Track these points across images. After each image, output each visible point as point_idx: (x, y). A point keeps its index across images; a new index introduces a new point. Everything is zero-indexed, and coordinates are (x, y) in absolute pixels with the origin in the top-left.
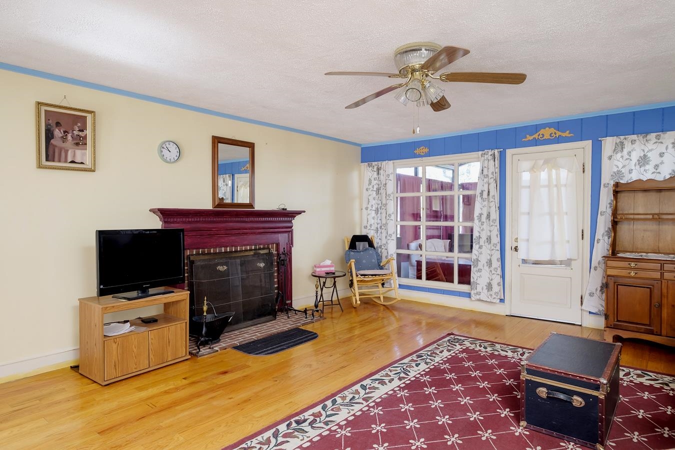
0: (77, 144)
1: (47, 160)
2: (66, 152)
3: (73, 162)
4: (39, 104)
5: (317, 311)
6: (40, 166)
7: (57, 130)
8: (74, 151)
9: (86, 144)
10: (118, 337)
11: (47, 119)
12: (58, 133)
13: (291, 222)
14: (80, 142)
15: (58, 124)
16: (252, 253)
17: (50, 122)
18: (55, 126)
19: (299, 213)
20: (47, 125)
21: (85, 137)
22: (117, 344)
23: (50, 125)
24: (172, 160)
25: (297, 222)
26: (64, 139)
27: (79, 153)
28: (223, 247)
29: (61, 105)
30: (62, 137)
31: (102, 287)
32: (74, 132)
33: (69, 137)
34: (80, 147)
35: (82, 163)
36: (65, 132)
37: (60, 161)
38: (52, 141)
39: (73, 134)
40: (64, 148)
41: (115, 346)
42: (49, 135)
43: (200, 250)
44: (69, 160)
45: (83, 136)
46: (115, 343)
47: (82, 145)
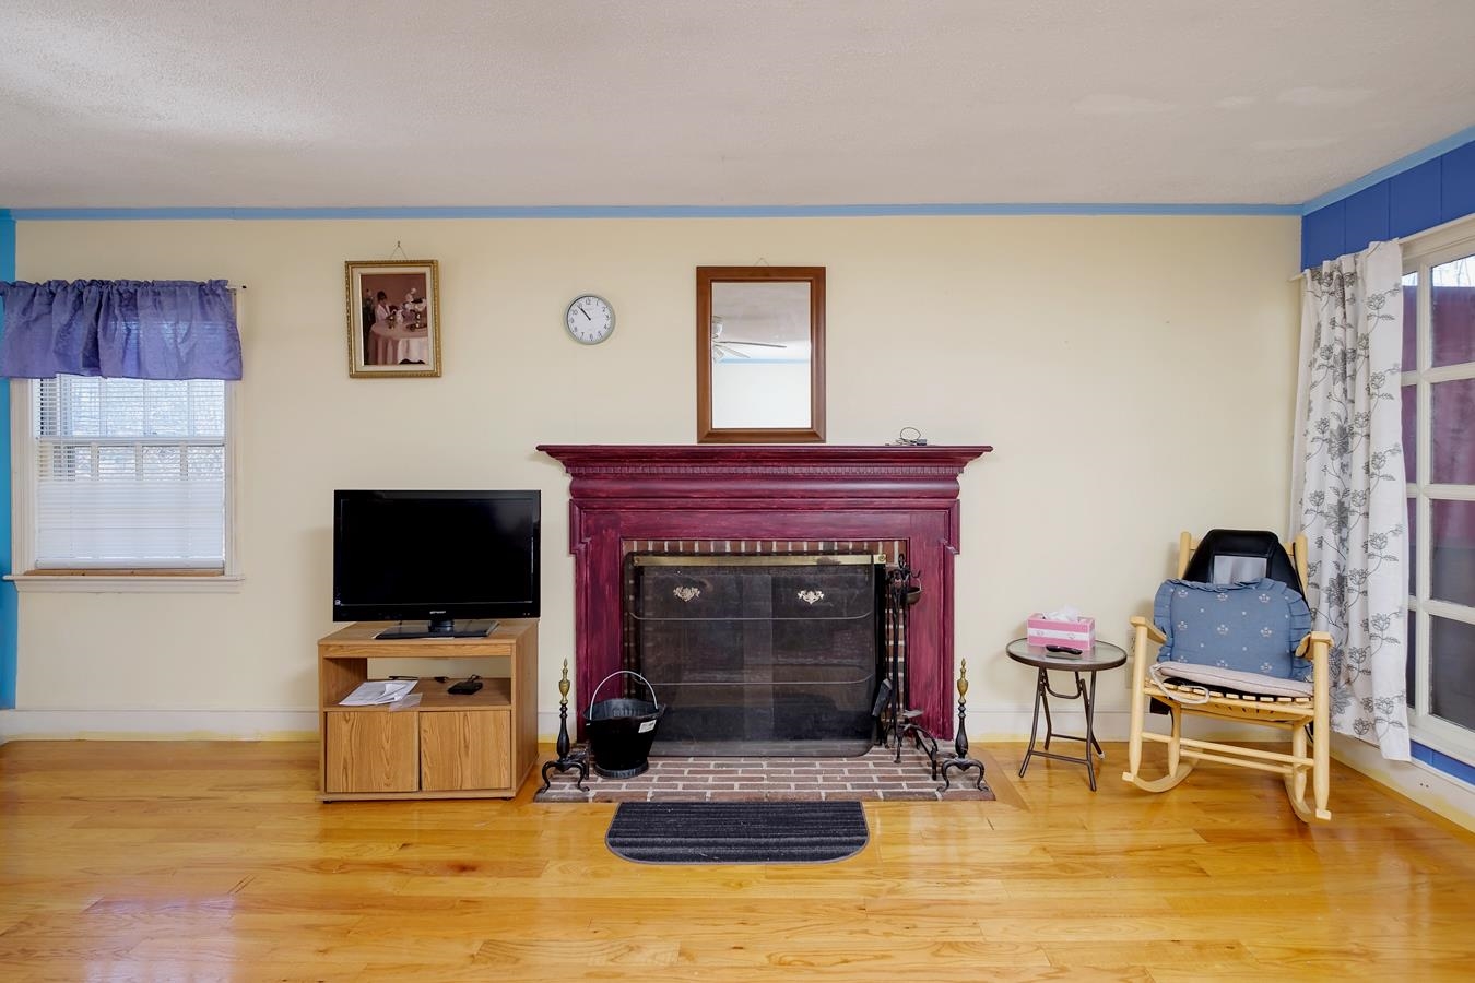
0: (412, 328)
1: (366, 363)
2: (395, 343)
3: (406, 362)
4: (350, 265)
5: (965, 767)
6: (355, 375)
7: (380, 306)
8: (408, 342)
9: (426, 326)
10: (352, 709)
11: (365, 291)
12: (381, 312)
13: (953, 478)
14: (417, 323)
15: (381, 296)
16: (812, 561)
17: (370, 293)
18: (376, 299)
19: (975, 452)
20: (365, 301)
21: (425, 314)
22: (350, 723)
23: (369, 299)
24: (596, 337)
25: (970, 479)
26: (391, 322)
27: (415, 343)
28: (728, 539)
29: (394, 259)
30: (388, 318)
31: (338, 602)
32: (407, 306)
33: (399, 317)
34: (417, 332)
35: (421, 362)
36: (392, 308)
37: (385, 363)
38: (374, 328)
39: (405, 309)
40: (390, 338)
41: (345, 727)
42: (369, 318)
43: (666, 543)
44: (400, 359)
45: (420, 310)
46: (347, 721)
47: (420, 327)
